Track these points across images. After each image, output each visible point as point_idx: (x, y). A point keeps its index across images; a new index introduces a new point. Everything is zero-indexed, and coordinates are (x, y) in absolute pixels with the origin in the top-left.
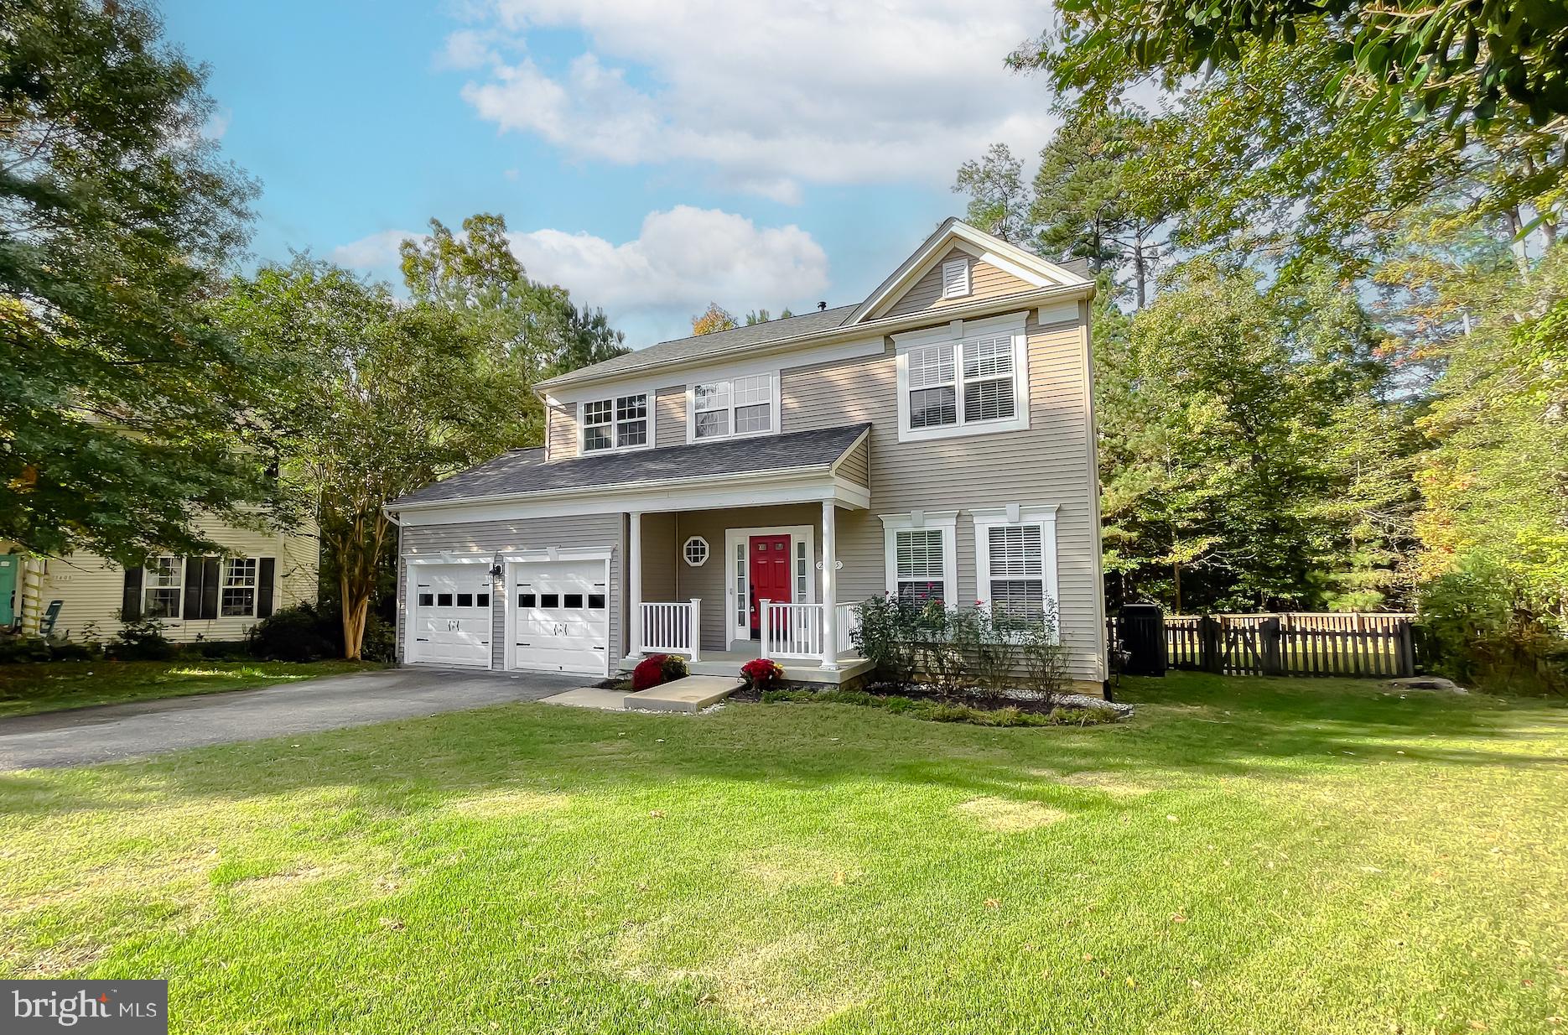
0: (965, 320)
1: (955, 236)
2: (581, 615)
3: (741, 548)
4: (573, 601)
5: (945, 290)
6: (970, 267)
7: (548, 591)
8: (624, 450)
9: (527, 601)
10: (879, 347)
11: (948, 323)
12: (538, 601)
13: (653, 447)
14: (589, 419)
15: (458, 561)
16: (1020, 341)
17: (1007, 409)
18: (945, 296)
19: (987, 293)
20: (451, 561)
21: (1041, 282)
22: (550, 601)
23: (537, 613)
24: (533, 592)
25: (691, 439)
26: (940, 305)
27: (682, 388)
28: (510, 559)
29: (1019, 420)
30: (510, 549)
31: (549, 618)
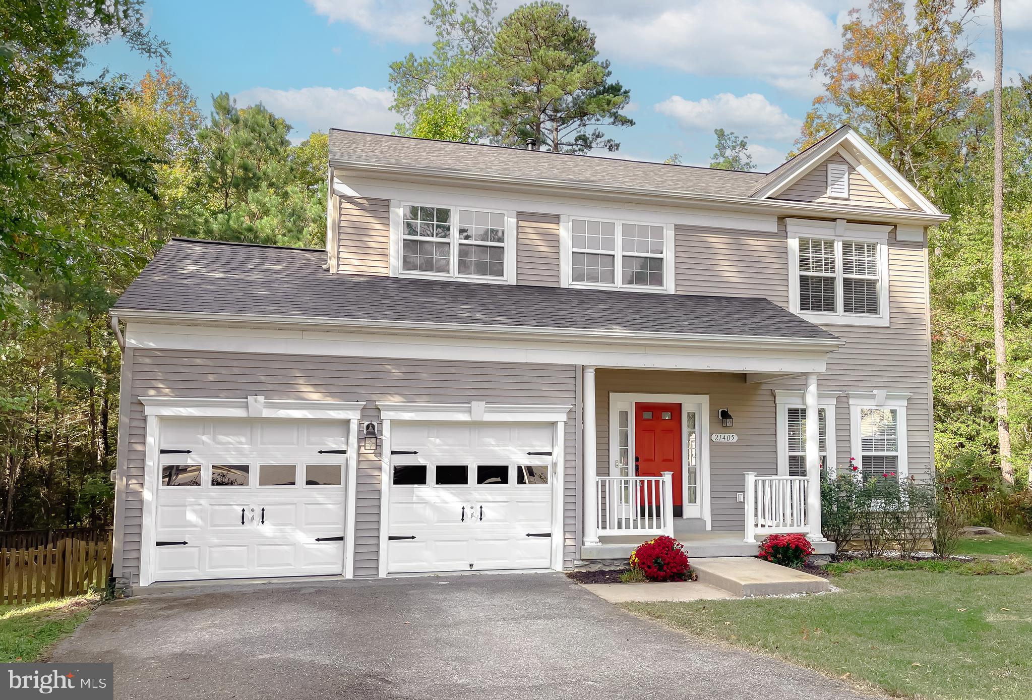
0: (849, 221)
1: (846, 145)
2: (502, 493)
3: (624, 415)
4: (493, 474)
5: (829, 188)
6: (850, 174)
9: (410, 475)
10: (773, 226)
11: (834, 220)
12: (431, 475)
13: (513, 281)
14: (410, 229)
15: (282, 414)
16: (882, 250)
17: (873, 308)
18: (829, 193)
20: (266, 413)
21: (900, 204)
22: (452, 475)
23: (428, 492)
24: (422, 462)
25: (566, 281)
26: (824, 202)
27: (556, 218)
28: (393, 415)
29: (883, 319)
31: (449, 497)
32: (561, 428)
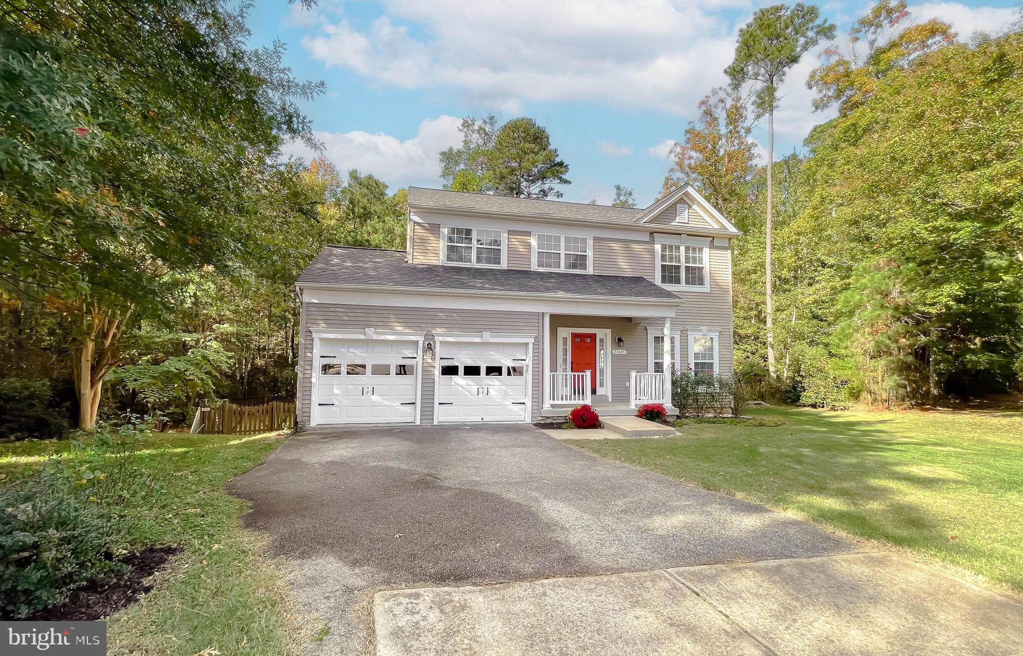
0: (688, 235)
1: (687, 194)
2: (500, 381)
3: (565, 339)
4: (494, 370)
5: (678, 217)
6: (689, 209)
7: (470, 363)
8: (479, 266)
9: (450, 371)
10: (646, 238)
11: (680, 234)
12: (461, 371)
13: (505, 267)
14: (451, 239)
15: (383, 337)
16: (706, 251)
17: (701, 283)
18: (677, 220)
19: (695, 225)
20: (375, 337)
21: (716, 226)
22: (472, 371)
23: (460, 380)
24: (456, 364)
25: (534, 267)
26: (675, 224)
27: (529, 234)
28: (441, 339)
29: (706, 288)
30: (439, 330)
31: (471, 383)
32: (531, 346)
